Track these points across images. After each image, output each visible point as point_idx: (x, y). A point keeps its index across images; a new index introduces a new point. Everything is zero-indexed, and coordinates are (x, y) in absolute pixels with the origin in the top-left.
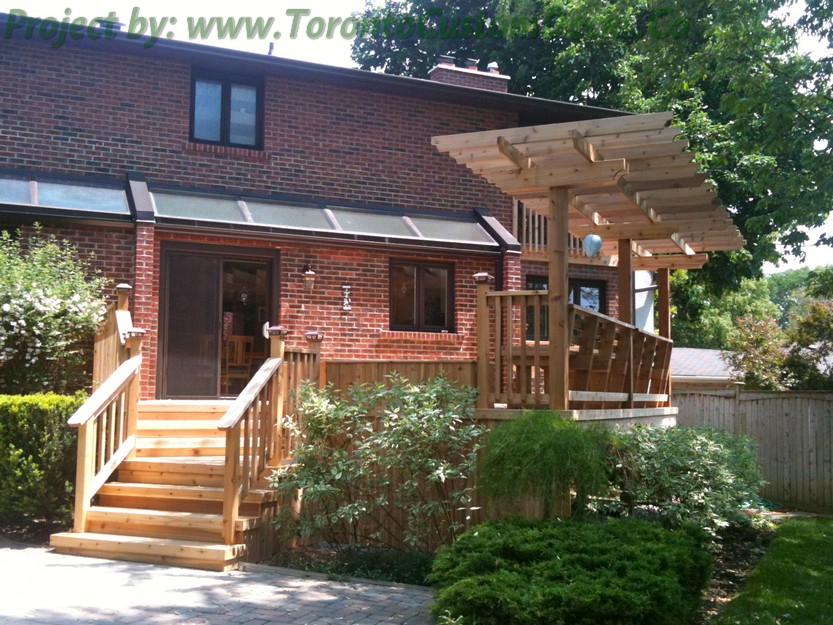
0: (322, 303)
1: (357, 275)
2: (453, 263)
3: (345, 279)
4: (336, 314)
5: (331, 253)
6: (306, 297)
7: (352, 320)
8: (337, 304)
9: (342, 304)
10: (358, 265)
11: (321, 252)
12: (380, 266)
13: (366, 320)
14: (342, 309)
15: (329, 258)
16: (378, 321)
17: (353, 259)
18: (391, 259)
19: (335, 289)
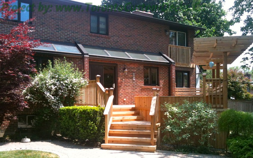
0: (128, 78)
1: (136, 70)
2: (158, 67)
3: (133, 72)
4: (131, 81)
5: (130, 65)
6: (124, 77)
7: (135, 83)
8: (132, 78)
9: (133, 78)
10: (136, 68)
11: (128, 65)
12: (141, 68)
13: (139, 83)
14: (133, 80)
15: (129, 66)
16: (141, 83)
17: (135, 66)
18: (144, 66)
19: (131, 74)
